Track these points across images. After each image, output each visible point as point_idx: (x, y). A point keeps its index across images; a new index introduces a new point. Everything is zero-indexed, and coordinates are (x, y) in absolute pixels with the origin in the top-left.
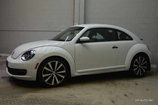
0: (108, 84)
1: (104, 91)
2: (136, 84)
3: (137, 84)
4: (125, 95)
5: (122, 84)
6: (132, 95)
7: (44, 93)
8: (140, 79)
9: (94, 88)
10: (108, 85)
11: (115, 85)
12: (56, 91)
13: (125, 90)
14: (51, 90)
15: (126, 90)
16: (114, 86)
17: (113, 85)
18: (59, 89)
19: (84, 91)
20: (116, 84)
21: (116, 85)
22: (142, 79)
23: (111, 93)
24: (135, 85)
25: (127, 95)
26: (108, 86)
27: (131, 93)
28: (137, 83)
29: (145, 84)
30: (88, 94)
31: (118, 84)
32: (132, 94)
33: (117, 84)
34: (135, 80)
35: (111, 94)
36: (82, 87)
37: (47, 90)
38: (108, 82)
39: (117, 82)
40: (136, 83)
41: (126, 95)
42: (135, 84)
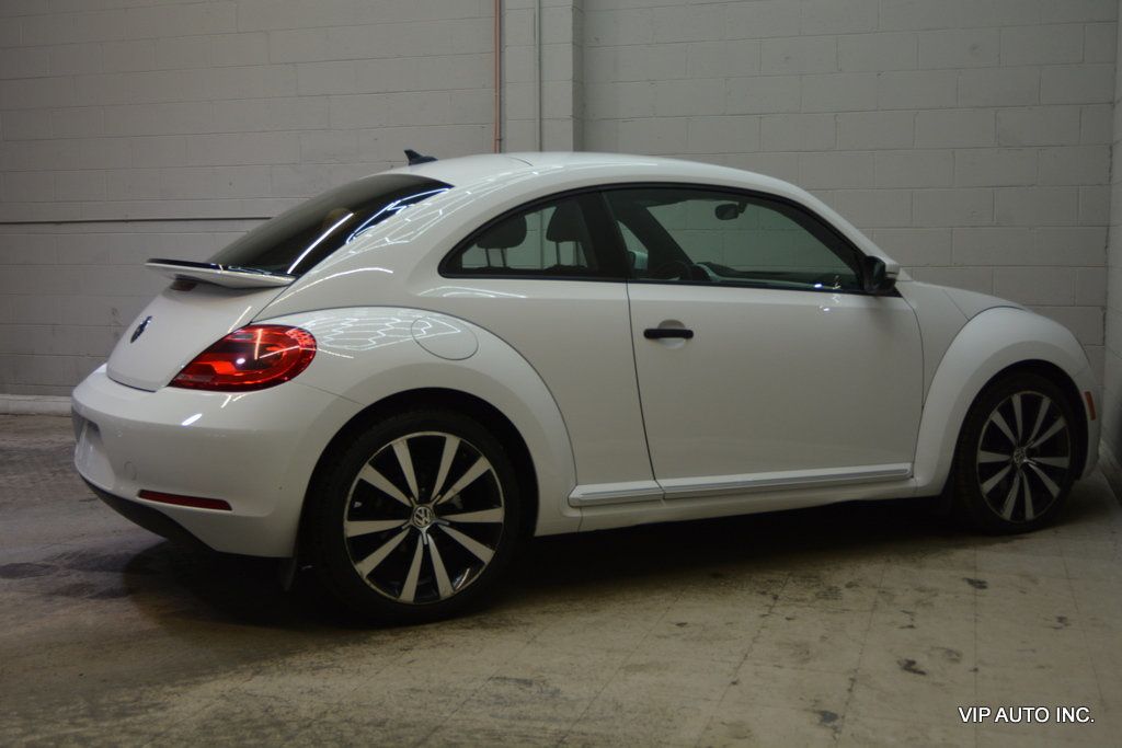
0: (776, 591)
1: (754, 640)
2: (971, 582)
3: (980, 585)
4: (910, 666)
5: (874, 587)
6: (956, 661)
7: (323, 673)
8: (999, 546)
9: (681, 625)
10: (776, 598)
11: (826, 597)
12: (408, 656)
13: (903, 628)
14: (373, 650)
15: (911, 627)
16: (817, 603)
17: (809, 595)
18: (430, 642)
19: (609, 651)
20: (830, 589)
21: (832, 593)
22: (1017, 543)
23: (803, 653)
24: (970, 588)
25: (923, 661)
26: (779, 603)
27: (950, 652)
28: (980, 576)
29: (1034, 581)
30: (641, 668)
31: (849, 586)
32: (953, 656)
33: (842, 586)
34: (961, 555)
35: (806, 660)
36: (593, 618)
37: (340, 650)
38: (774, 577)
39: (841, 575)
40: (971, 575)
41: (913, 663)
42: (966, 583)
